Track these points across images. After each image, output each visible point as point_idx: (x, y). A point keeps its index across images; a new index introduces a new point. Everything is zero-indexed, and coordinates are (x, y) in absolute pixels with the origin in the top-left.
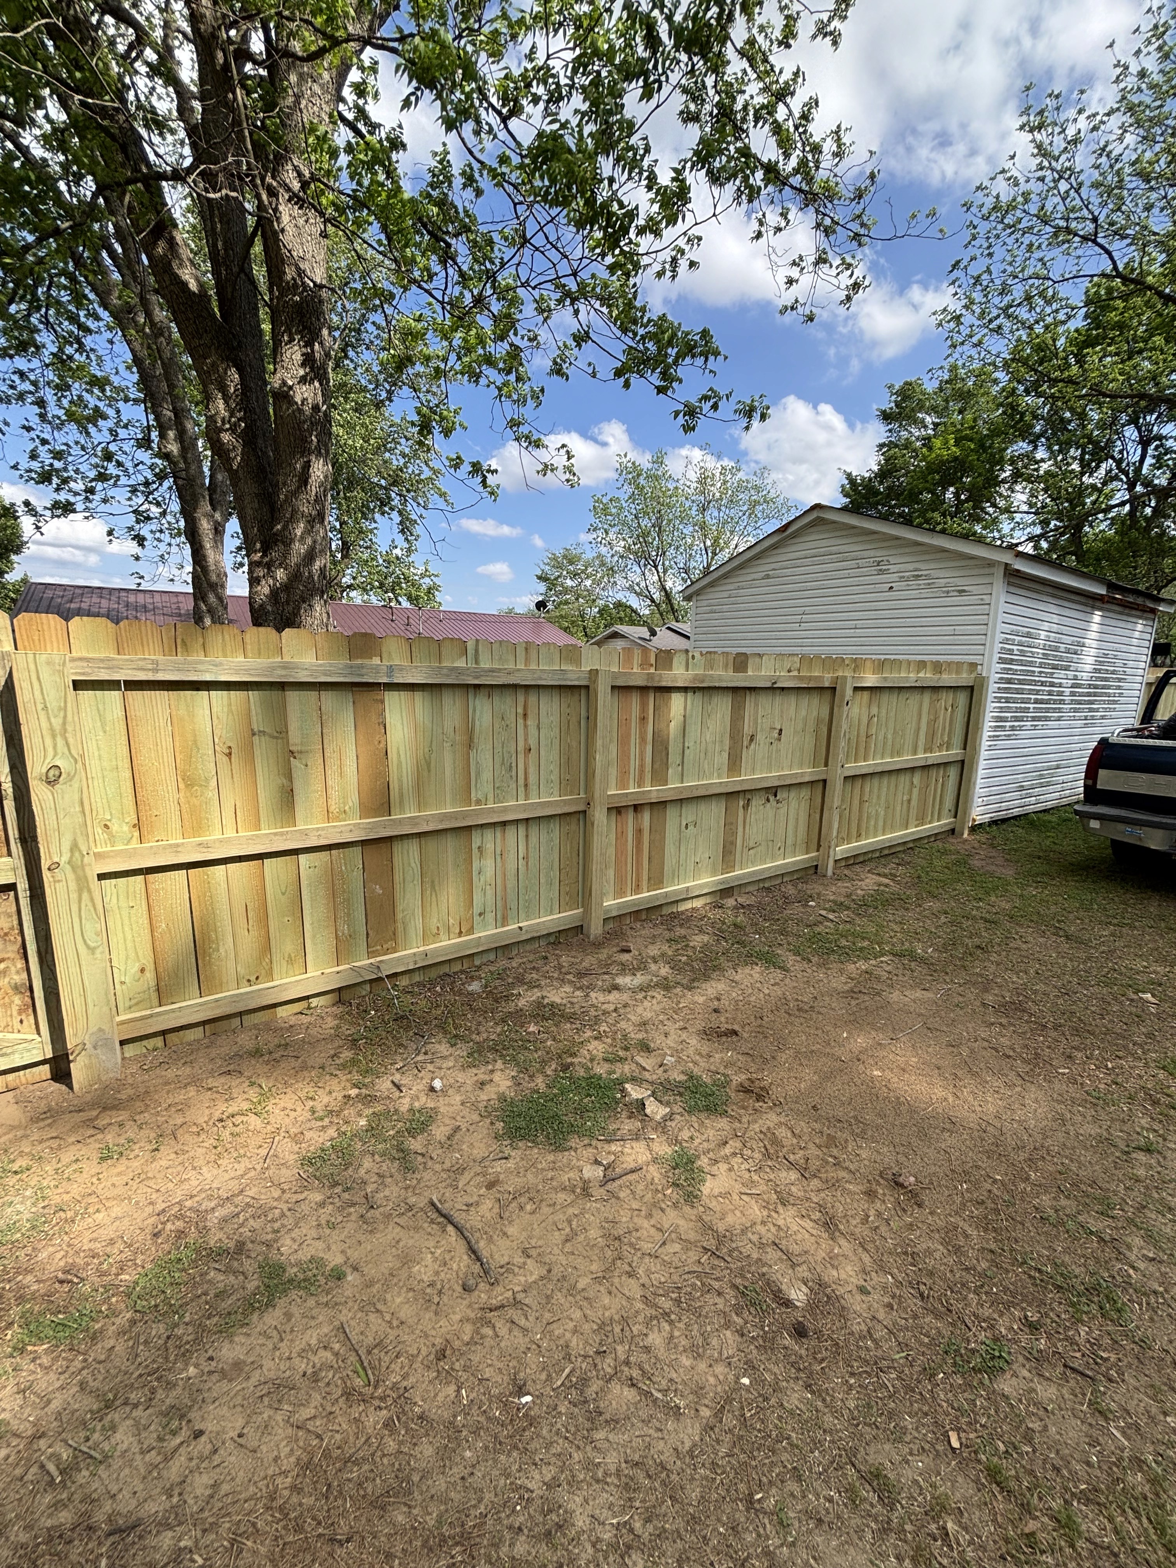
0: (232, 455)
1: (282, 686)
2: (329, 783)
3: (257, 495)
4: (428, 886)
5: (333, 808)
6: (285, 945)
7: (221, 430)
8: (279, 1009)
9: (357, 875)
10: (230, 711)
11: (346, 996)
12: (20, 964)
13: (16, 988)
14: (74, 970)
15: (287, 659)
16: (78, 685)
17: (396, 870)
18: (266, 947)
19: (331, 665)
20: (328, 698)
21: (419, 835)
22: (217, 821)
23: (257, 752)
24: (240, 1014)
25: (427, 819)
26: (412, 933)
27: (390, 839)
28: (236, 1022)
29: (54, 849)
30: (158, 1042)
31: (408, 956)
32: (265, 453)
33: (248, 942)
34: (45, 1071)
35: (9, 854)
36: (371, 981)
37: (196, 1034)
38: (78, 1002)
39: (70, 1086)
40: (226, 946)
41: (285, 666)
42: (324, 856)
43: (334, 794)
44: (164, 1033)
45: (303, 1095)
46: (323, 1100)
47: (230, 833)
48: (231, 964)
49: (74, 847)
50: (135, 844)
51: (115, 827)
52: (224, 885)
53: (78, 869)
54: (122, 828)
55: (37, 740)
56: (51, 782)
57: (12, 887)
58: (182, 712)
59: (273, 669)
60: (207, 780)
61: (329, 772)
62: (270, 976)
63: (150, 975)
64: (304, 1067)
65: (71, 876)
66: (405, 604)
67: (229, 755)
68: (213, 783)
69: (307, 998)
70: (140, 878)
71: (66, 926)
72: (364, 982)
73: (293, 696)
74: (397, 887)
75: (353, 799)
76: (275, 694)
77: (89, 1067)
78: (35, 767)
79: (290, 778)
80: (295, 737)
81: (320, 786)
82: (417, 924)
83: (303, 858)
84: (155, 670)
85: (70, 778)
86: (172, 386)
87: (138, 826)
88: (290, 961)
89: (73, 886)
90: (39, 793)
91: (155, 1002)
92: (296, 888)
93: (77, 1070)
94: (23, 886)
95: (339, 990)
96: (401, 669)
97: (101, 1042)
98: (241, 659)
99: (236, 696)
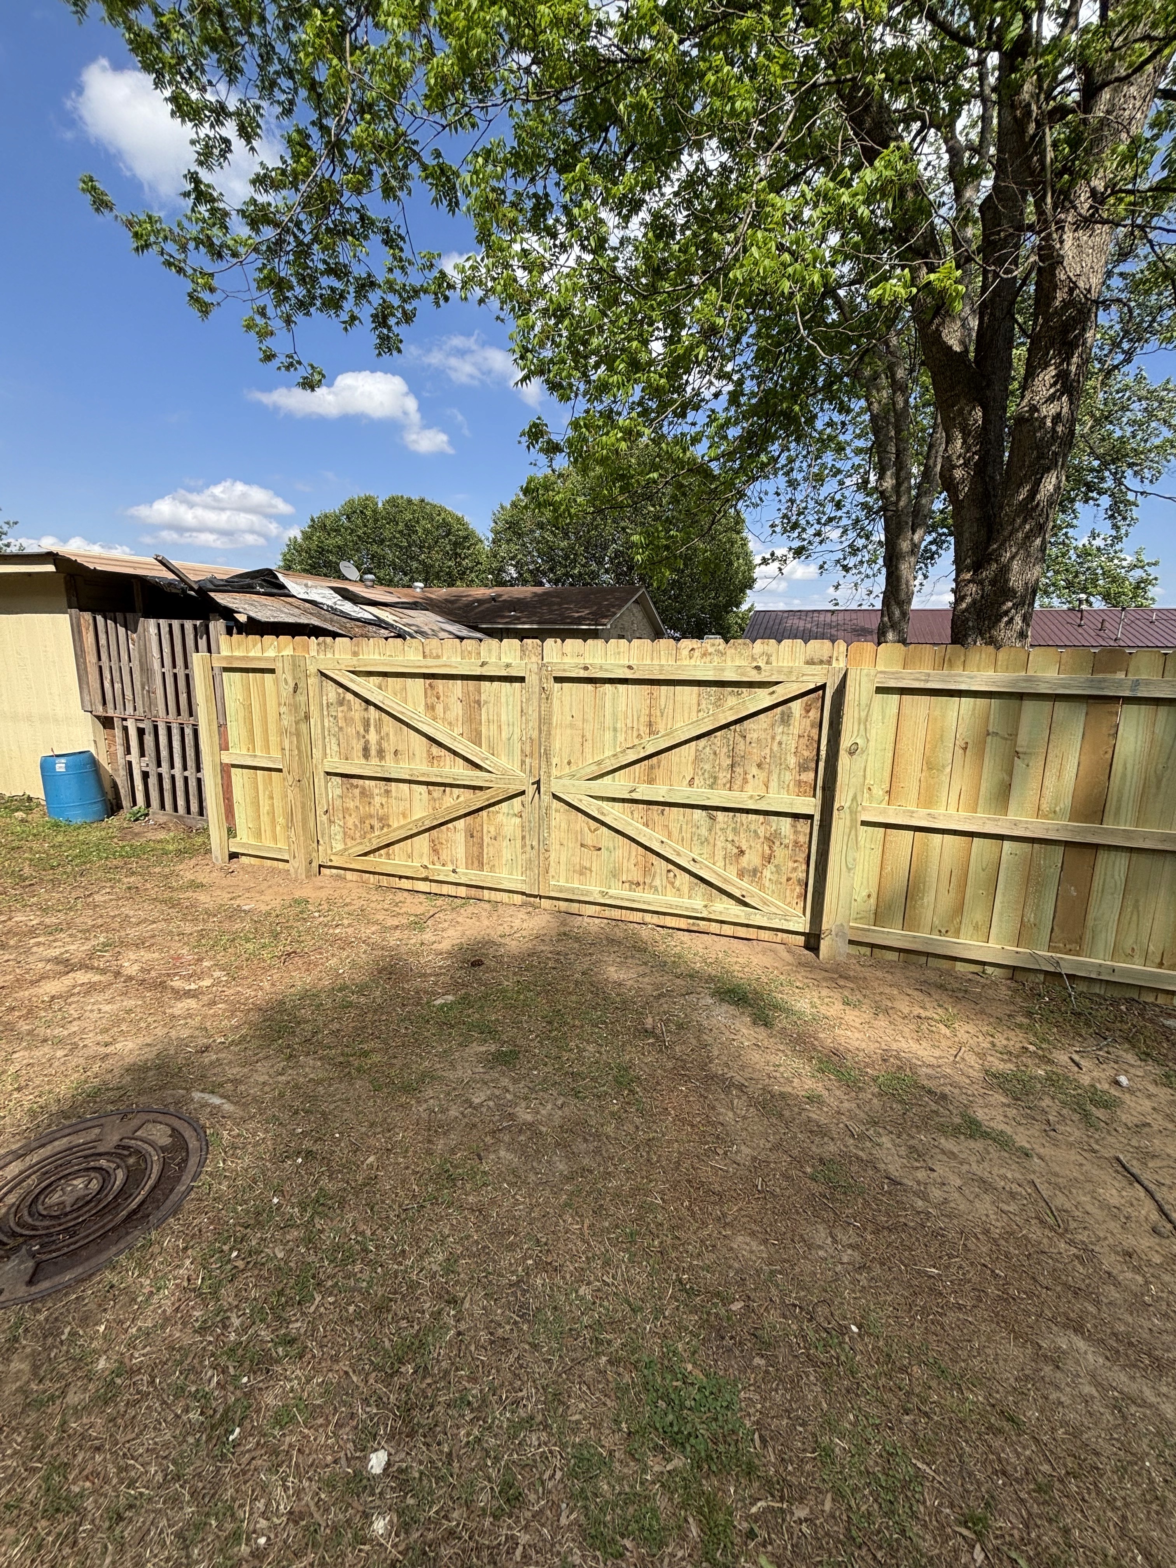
0: (960, 487)
1: (1021, 696)
2: (1046, 783)
3: (978, 520)
4: (1130, 903)
5: (1045, 807)
6: (975, 914)
7: (954, 467)
8: (958, 964)
9: (1054, 872)
10: (973, 714)
11: (1019, 976)
12: (804, 867)
13: (799, 881)
14: (837, 879)
15: (1030, 673)
16: (880, 690)
17: (1096, 878)
18: (959, 909)
19: (1072, 679)
20: (1061, 708)
21: (1131, 850)
22: (944, 799)
23: (987, 750)
24: (928, 955)
25: (1145, 836)
26: (1101, 945)
27: (1096, 847)
28: (923, 959)
29: (843, 798)
30: (867, 951)
31: (1093, 964)
32: (992, 478)
33: (946, 900)
34: (801, 940)
35: (814, 796)
36: (1046, 973)
37: (892, 956)
38: (834, 901)
39: (818, 956)
40: (929, 899)
41: (1029, 680)
42: (1026, 846)
43: (1048, 793)
44: (873, 946)
45: (984, 1029)
46: (1001, 1041)
47: (952, 811)
48: (930, 913)
49: (854, 798)
50: (884, 805)
51: (875, 790)
52: (938, 850)
53: (853, 812)
54: (879, 792)
55: (850, 725)
56: (851, 753)
57: (810, 817)
58: (937, 713)
59: (1017, 681)
60: (943, 766)
61: (1047, 774)
62: (957, 934)
63: (873, 901)
64: (983, 1012)
65: (848, 817)
66: (1098, 604)
67: (965, 749)
68: (948, 769)
69: (984, 964)
70: (882, 830)
71: (838, 849)
72: (1041, 971)
73: (1029, 706)
74: (1094, 895)
75: (1066, 802)
76: (1014, 703)
77: (830, 947)
78: (845, 742)
79: (1011, 774)
80: (1023, 739)
81: (1036, 785)
82: (1107, 937)
83: (1007, 844)
84: (927, 681)
85: (863, 752)
86: (898, 431)
87: (889, 792)
88: (976, 927)
89: (848, 823)
90: (844, 760)
91: (872, 921)
92: (995, 867)
93: (824, 945)
94: (817, 818)
95: (1014, 968)
96: (1148, 683)
97: (840, 933)
98: (991, 673)
99: (981, 702)
